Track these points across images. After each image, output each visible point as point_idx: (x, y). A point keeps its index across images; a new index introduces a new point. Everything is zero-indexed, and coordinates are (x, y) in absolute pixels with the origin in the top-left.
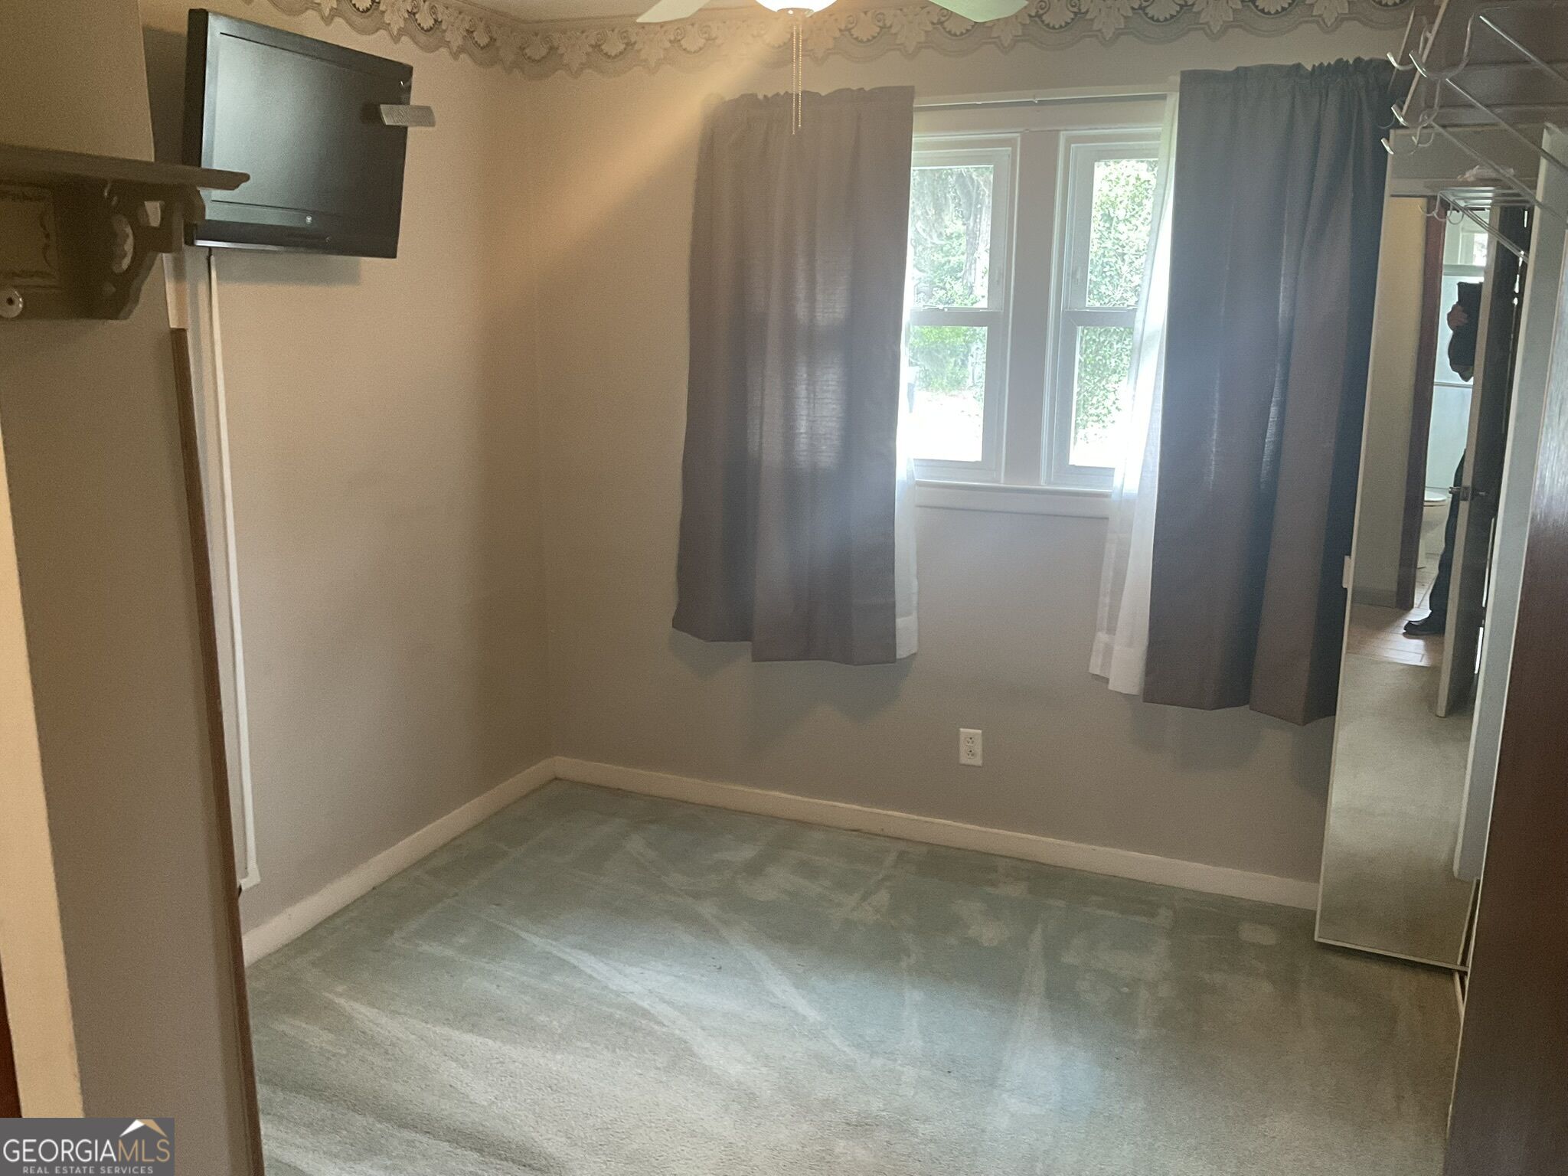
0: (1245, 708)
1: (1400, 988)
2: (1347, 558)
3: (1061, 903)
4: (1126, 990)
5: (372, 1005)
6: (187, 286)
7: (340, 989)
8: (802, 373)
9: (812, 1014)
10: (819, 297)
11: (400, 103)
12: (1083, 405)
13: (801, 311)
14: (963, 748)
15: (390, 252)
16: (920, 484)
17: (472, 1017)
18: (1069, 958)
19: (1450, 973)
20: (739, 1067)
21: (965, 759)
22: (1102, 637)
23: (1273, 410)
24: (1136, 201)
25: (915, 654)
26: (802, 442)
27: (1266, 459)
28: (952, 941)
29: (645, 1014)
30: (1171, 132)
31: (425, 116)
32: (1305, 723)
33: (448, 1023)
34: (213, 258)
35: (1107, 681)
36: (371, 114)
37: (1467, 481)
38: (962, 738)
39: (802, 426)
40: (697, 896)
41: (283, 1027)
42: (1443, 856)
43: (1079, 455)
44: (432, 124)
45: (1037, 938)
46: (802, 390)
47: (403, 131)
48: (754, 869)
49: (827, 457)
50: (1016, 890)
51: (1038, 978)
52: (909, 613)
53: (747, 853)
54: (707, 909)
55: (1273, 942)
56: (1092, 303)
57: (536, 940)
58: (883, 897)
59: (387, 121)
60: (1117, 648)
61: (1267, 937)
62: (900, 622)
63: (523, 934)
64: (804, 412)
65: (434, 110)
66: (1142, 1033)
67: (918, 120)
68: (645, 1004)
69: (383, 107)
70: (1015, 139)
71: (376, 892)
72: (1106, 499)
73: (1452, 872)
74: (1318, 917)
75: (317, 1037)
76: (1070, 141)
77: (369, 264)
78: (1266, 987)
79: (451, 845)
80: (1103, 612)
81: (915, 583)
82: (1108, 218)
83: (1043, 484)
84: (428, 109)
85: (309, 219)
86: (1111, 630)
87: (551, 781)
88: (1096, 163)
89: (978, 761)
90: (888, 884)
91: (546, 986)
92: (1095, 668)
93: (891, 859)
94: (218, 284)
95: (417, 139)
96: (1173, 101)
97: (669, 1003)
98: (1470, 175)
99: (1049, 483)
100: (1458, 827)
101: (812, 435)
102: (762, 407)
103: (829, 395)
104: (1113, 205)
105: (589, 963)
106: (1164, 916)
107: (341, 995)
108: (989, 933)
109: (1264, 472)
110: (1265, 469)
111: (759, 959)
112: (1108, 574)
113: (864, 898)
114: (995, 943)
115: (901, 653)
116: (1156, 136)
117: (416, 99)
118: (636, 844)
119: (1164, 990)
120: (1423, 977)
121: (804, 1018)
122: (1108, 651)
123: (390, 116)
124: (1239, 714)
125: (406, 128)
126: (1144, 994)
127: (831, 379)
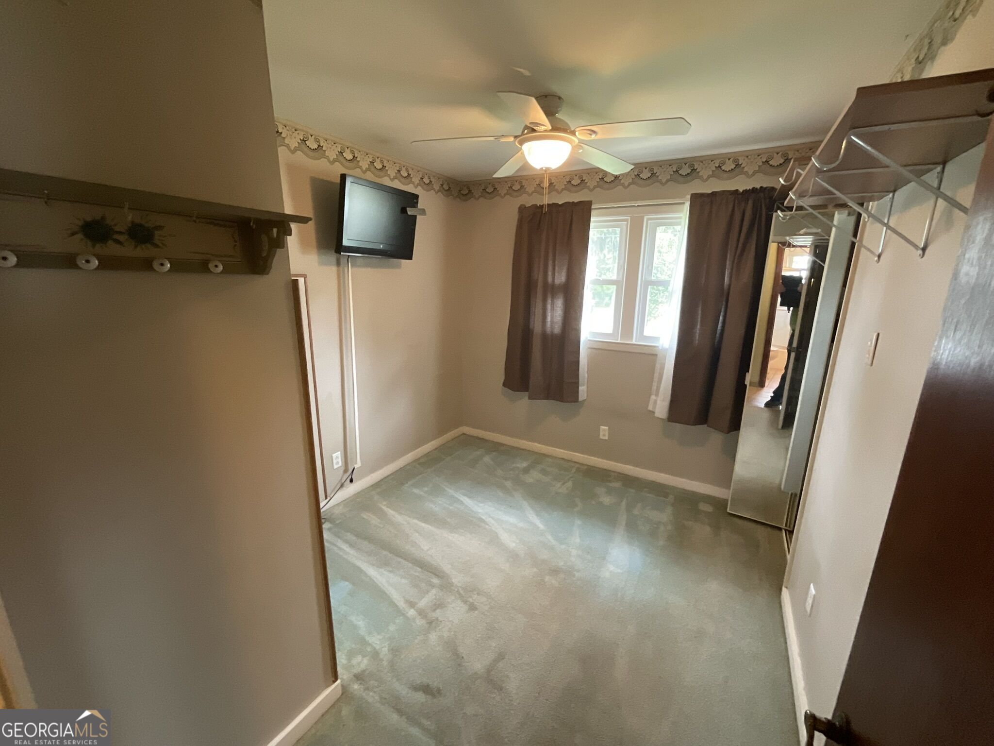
0: (706, 425)
1: (761, 533)
2: (747, 374)
3: (633, 491)
4: (655, 526)
5: (394, 510)
6: (341, 269)
7: (385, 503)
8: (549, 301)
9: (541, 526)
10: (556, 274)
11: (414, 207)
12: (650, 313)
13: (550, 279)
14: (601, 434)
15: (410, 258)
16: (589, 340)
17: (427, 517)
18: (636, 512)
19: (780, 529)
20: (514, 544)
21: (601, 437)
22: (653, 397)
23: (721, 318)
24: (670, 246)
25: (586, 400)
26: (549, 324)
27: (717, 335)
28: (593, 502)
29: (483, 521)
30: (686, 217)
31: (423, 212)
32: (729, 432)
33: (418, 519)
34: (349, 259)
35: (654, 412)
36: (404, 210)
37: (795, 345)
38: (601, 430)
39: (549, 319)
40: (506, 479)
41: (365, 517)
42: (777, 482)
43: (647, 332)
44: (425, 215)
45: (624, 503)
46: (549, 307)
47: (415, 217)
48: (526, 471)
49: (557, 330)
50: (617, 485)
51: (623, 519)
52: (584, 385)
53: (525, 464)
54: (508, 484)
55: (712, 510)
56: (653, 278)
57: (450, 491)
58: (570, 484)
59: (409, 213)
60: (658, 402)
61: (708, 508)
62: (580, 388)
63: (446, 489)
64: (549, 314)
65: (426, 210)
66: (661, 543)
67: (593, 213)
68: (484, 518)
69: (408, 209)
70: (628, 219)
71: (401, 469)
72: (655, 348)
73: (781, 489)
74: (729, 502)
75: (374, 520)
76: (648, 219)
77: (404, 262)
78: (708, 529)
79: (427, 455)
80: (654, 387)
81: (586, 375)
82: (660, 252)
83: (634, 342)
84: (424, 210)
85: (382, 246)
86: (657, 395)
87: (462, 435)
88: (658, 228)
89: (606, 438)
90: (572, 479)
91: (451, 508)
92: (650, 408)
93: (574, 470)
94: (351, 268)
95: (420, 220)
96: (687, 206)
97: (493, 518)
98: (802, 232)
99: (636, 341)
100: (783, 471)
101: (552, 322)
102: (535, 312)
103: (558, 308)
104: (662, 248)
105: (466, 500)
106: (671, 498)
107: (385, 505)
108: (607, 500)
109: (717, 341)
110: (717, 339)
111: (525, 504)
112: (656, 375)
113: (563, 484)
114: (608, 504)
115: (580, 399)
116: (680, 218)
117: (420, 206)
118: (487, 459)
119: (670, 527)
120: (769, 529)
121: (538, 528)
122: (655, 402)
123: (410, 211)
124: (703, 428)
125: (416, 216)
126: (662, 528)
127: (559, 303)
